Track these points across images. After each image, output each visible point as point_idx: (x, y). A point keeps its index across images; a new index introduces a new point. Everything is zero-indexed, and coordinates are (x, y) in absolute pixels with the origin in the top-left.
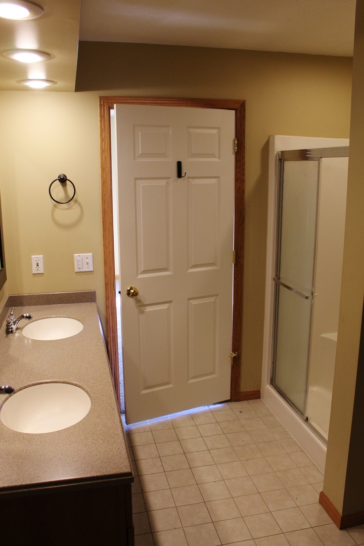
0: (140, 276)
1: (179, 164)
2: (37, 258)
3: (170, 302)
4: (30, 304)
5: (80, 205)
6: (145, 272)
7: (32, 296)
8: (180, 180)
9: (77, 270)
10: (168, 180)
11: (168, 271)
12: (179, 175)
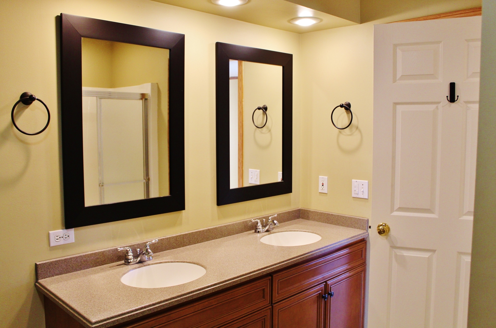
0: (396, 213)
1: (452, 86)
2: (323, 178)
3: (434, 251)
4: (314, 220)
5: (360, 131)
6: (401, 209)
7: (316, 212)
8: (453, 104)
9: (354, 195)
10: (437, 105)
11: (433, 213)
12: (452, 98)
